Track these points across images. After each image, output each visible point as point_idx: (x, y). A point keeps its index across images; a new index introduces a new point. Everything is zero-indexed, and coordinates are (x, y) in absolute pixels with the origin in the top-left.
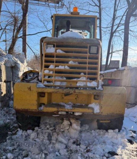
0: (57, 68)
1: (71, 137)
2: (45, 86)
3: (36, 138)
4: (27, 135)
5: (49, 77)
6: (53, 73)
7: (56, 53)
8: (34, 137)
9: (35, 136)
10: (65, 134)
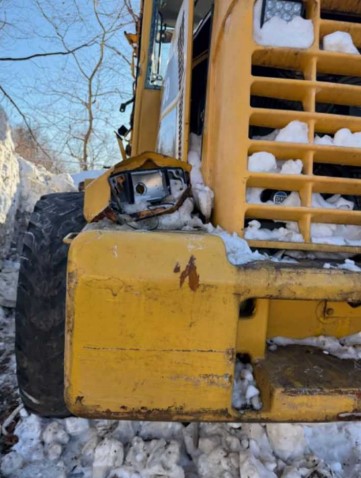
0: (324, 142)
1: (277, 453)
2: (261, 250)
3: (118, 467)
4: (66, 440)
5: (267, 196)
6: (304, 172)
7: (321, 52)
8: (110, 464)
9: (116, 459)
10: (253, 443)
